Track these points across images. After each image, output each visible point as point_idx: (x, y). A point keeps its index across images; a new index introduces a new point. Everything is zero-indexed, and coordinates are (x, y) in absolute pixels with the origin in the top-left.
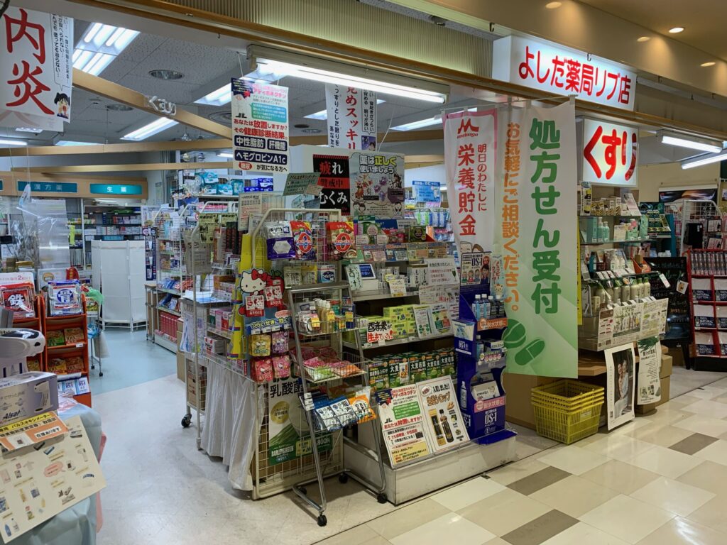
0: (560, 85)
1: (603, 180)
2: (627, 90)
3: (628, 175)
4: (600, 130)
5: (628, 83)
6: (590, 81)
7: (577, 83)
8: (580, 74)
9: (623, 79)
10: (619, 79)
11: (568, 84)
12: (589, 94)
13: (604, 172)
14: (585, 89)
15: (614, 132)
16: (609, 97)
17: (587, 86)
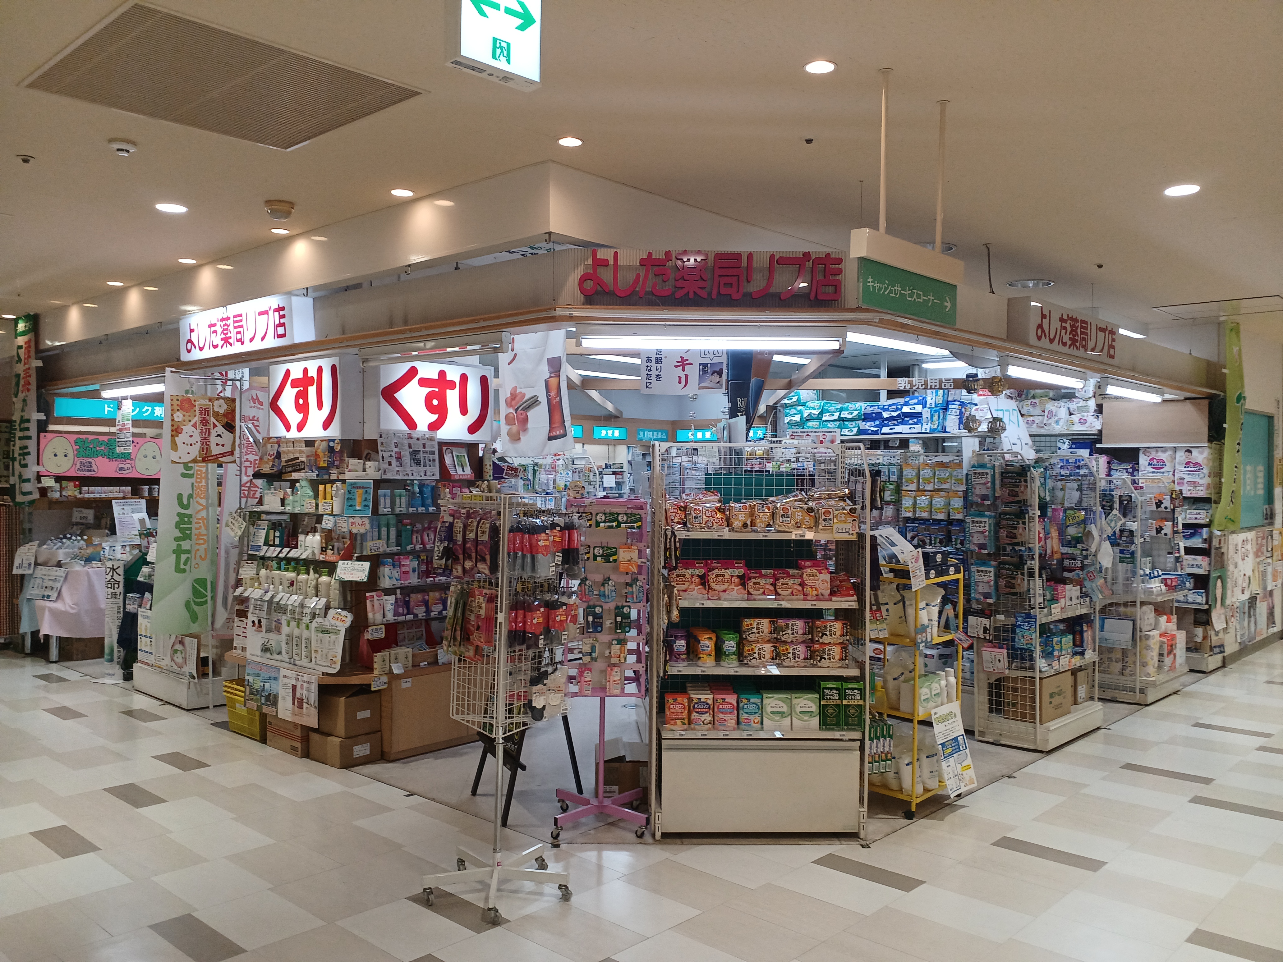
0: (215, 347)
1: (294, 434)
2: (282, 321)
3: (326, 424)
4: (288, 373)
5: (282, 313)
6: (241, 329)
7: (230, 338)
8: (231, 328)
9: (275, 310)
10: (271, 313)
11: (223, 342)
12: (243, 343)
13: (294, 423)
14: (238, 340)
15: (306, 371)
16: (263, 339)
17: (239, 336)
